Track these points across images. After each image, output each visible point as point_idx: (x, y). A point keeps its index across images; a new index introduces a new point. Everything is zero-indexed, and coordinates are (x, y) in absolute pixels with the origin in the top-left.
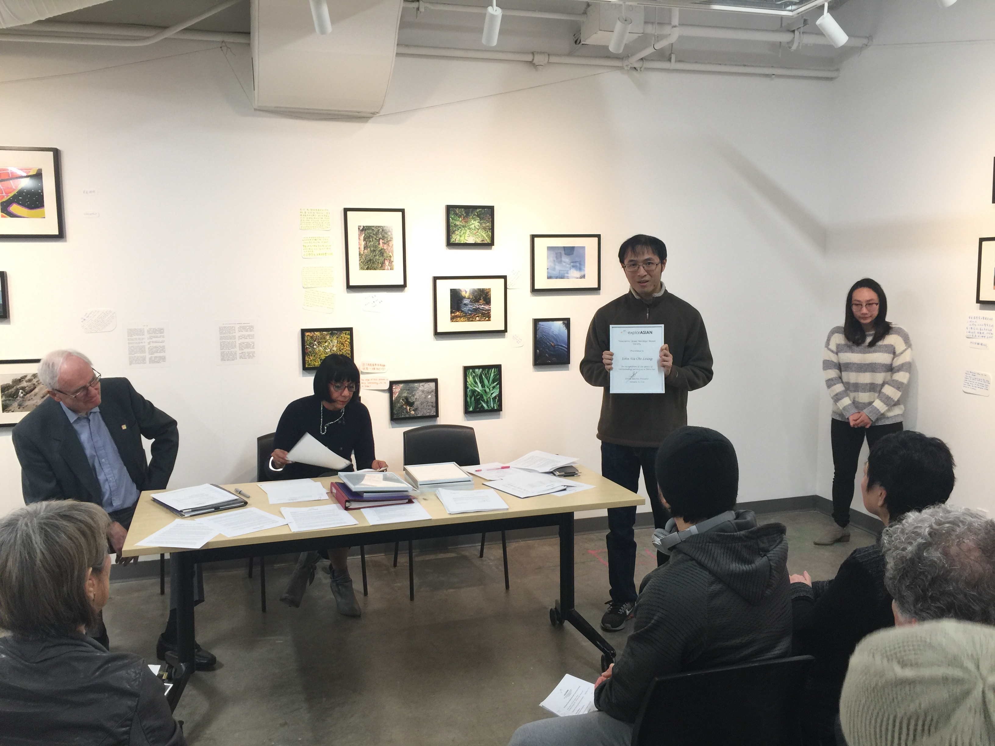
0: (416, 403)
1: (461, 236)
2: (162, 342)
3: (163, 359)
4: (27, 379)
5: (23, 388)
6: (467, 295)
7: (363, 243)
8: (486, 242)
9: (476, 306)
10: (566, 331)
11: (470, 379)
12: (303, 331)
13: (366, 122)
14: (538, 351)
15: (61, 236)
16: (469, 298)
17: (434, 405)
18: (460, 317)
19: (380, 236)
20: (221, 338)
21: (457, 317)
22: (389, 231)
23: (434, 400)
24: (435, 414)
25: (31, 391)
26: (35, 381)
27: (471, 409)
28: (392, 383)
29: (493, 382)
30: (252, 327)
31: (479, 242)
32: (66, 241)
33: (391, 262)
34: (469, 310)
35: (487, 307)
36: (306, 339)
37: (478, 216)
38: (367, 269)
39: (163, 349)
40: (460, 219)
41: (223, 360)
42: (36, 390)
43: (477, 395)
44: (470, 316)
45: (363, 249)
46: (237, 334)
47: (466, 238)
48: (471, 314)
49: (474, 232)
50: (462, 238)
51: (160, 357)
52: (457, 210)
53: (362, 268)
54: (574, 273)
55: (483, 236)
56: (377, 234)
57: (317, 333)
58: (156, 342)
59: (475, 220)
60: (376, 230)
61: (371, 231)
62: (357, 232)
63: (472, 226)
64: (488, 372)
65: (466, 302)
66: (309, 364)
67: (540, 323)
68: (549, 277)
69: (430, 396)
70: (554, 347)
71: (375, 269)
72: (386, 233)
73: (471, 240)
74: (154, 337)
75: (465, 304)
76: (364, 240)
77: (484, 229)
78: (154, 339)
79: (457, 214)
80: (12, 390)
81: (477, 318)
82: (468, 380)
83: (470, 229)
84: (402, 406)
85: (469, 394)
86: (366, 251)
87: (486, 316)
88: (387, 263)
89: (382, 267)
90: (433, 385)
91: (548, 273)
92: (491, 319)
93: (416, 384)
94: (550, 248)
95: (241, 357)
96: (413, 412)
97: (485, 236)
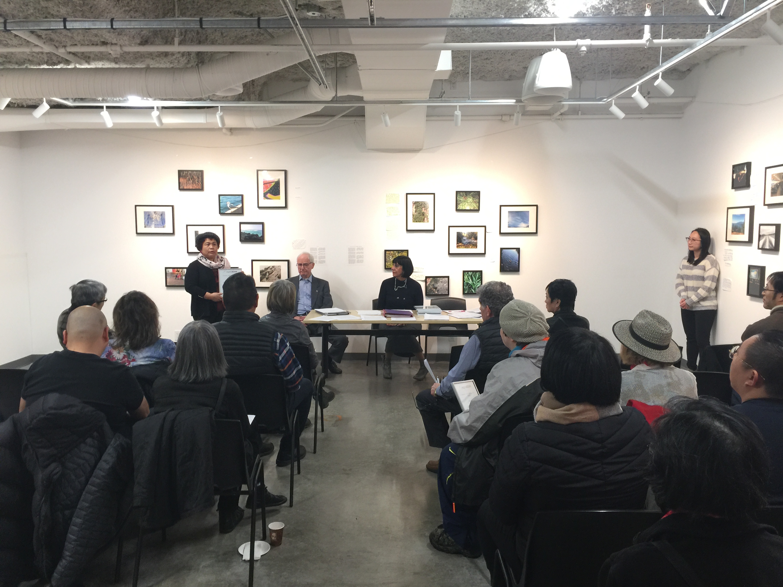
0: (438, 288)
1: (463, 206)
2: (324, 254)
3: (324, 262)
4: (270, 268)
5: (268, 272)
6: (465, 235)
7: (414, 210)
8: (475, 209)
9: (470, 240)
10: (518, 255)
11: (466, 277)
12: (386, 251)
13: (418, 152)
14: (502, 264)
15: (286, 207)
16: (466, 237)
17: (447, 289)
18: (462, 246)
19: (423, 206)
20: (349, 253)
21: (460, 246)
22: (427, 204)
23: (447, 287)
24: (447, 293)
25: (272, 273)
26: (273, 269)
27: (466, 292)
28: (427, 277)
29: (478, 279)
30: (363, 248)
31: (472, 209)
32: (288, 209)
33: (427, 219)
34: (466, 243)
35: (475, 241)
36: (386, 254)
37: (472, 196)
38: (416, 222)
39: (324, 257)
40: (463, 198)
41: (349, 263)
42: (273, 273)
43: (470, 285)
44: (467, 246)
45: (414, 212)
46: (356, 251)
47: (466, 207)
48: (467, 245)
49: (470, 204)
50: (463, 207)
51: (323, 261)
52: (461, 193)
53: (414, 222)
54: (523, 225)
55: (474, 206)
56: (421, 205)
57: (392, 252)
58: (322, 254)
59: (470, 198)
60: (421, 203)
61: (418, 204)
62: (412, 204)
63: (469, 201)
64: (475, 274)
65: (465, 238)
66: (388, 267)
67: (504, 250)
68: (509, 227)
69: (445, 285)
70: (511, 262)
71: (420, 222)
72: (426, 205)
73: (468, 208)
74: (321, 252)
75: (464, 240)
76: (415, 208)
77: (475, 202)
78: (321, 253)
79: (461, 195)
80: (264, 273)
81: (470, 247)
82: (465, 277)
83: (467, 202)
84: (431, 289)
85: (465, 284)
86: (416, 213)
87: (475, 246)
88: (426, 219)
89: (423, 221)
90: (447, 279)
91: (508, 224)
92: (478, 247)
93: (438, 278)
94: (510, 212)
95: (357, 262)
96: (436, 292)
97: (475, 206)
